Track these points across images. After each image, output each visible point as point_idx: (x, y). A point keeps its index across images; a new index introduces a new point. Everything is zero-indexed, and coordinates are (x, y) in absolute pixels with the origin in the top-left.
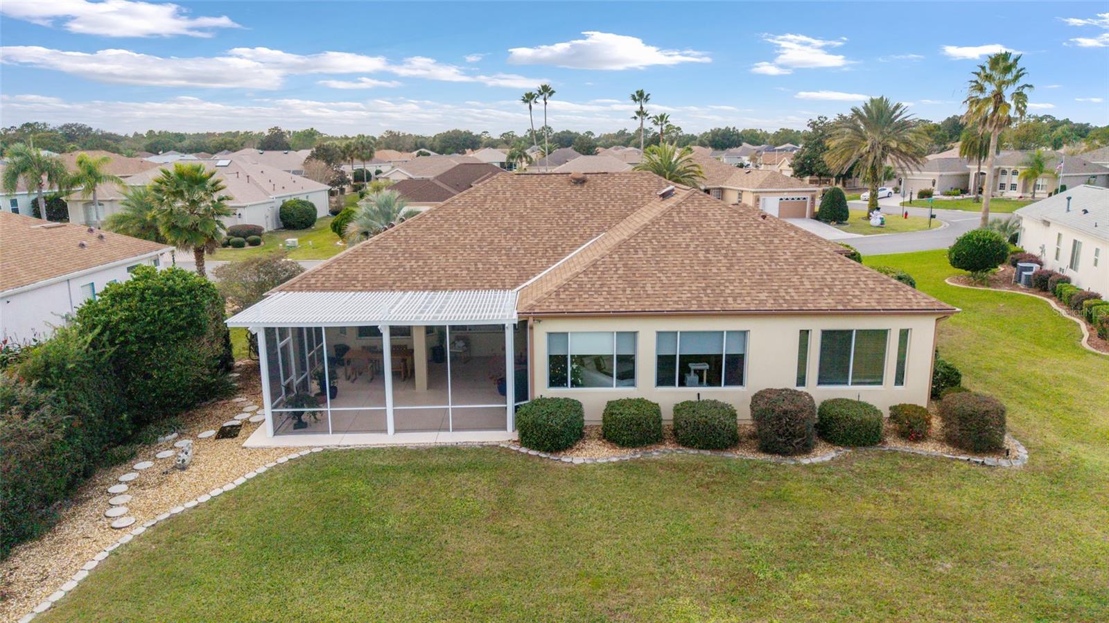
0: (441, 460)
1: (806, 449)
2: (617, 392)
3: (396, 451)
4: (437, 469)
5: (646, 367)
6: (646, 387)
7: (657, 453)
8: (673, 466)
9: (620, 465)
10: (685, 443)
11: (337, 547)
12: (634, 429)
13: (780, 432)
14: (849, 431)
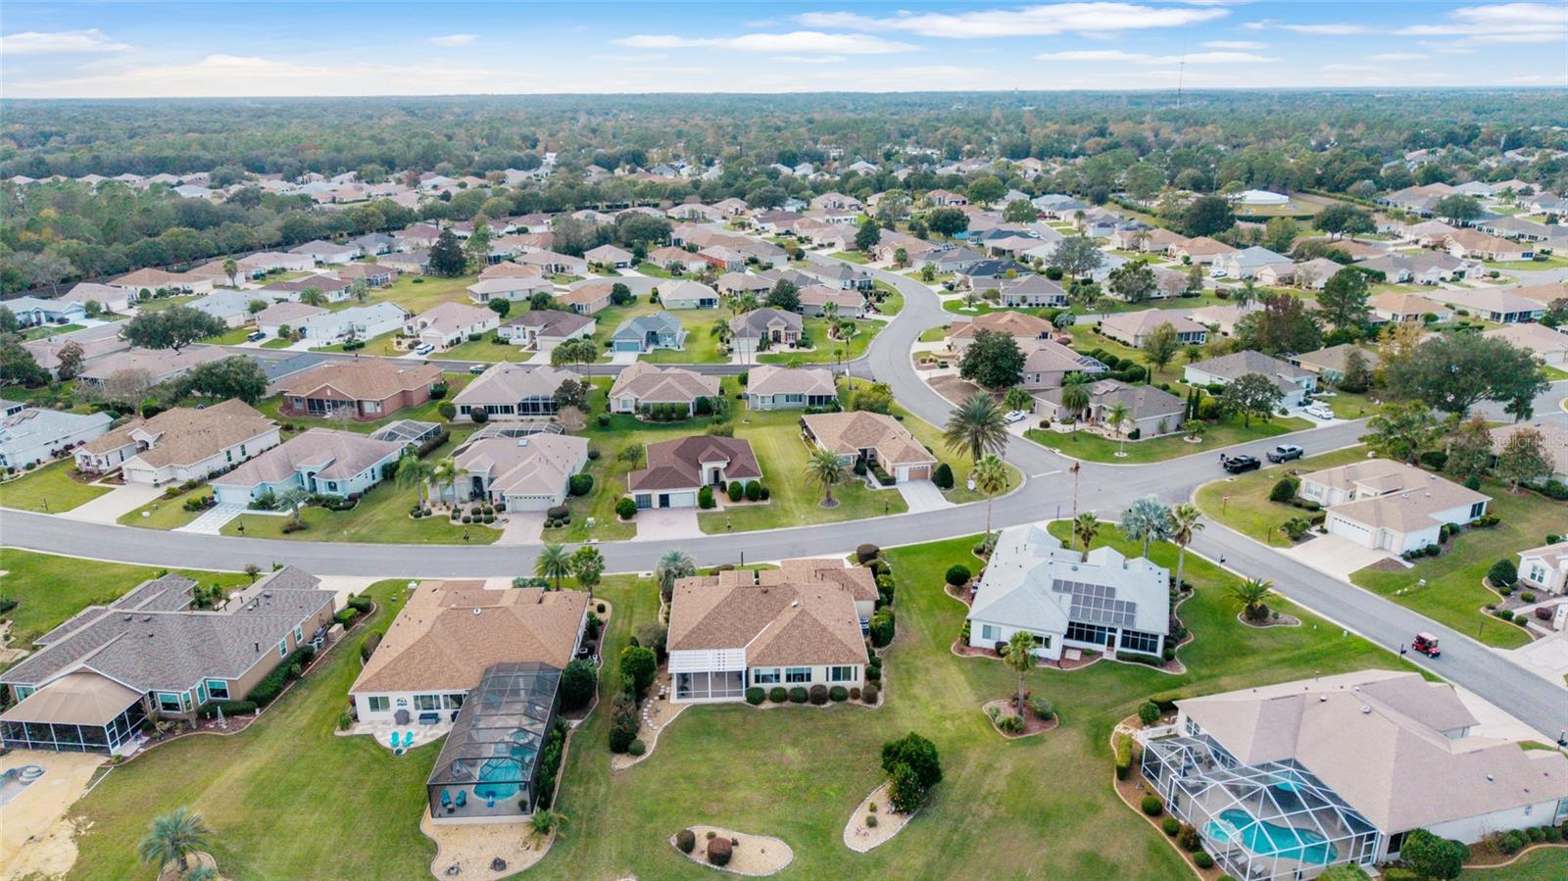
0: (726, 708)
1: (824, 703)
2: (775, 685)
3: (713, 705)
4: (726, 711)
5: (783, 677)
6: (783, 684)
7: (806, 704)
8: (788, 709)
9: (774, 709)
10: (793, 701)
11: (709, 734)
12: (779, 696)
13: (819, 696)
14: (838, 695)
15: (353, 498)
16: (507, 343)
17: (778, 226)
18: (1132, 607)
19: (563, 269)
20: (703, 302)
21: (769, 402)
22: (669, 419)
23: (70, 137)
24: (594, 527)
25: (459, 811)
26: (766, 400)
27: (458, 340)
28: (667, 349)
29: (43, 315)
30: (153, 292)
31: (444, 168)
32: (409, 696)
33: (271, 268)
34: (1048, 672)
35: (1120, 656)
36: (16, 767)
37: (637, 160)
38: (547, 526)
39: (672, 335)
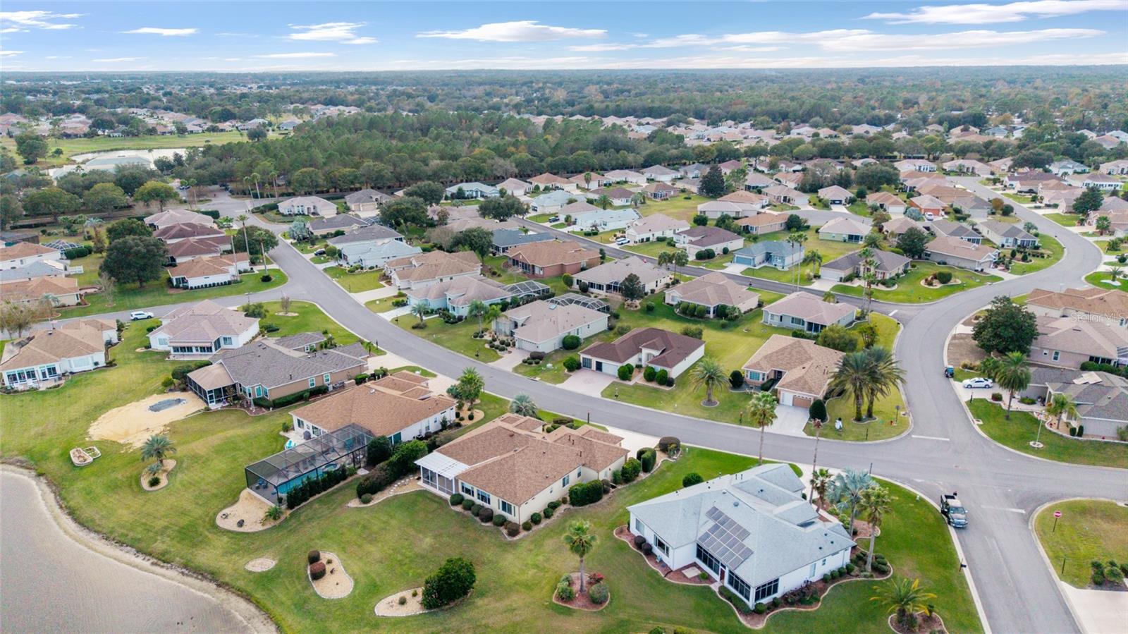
0: (437, 499)
1: (489, 521)
2: (470, 497)
3: (434, 494)
4: (434, 500)
5: (476, 495)
6: (474, 498)
7: (480, 517)
8: (469, 517)
9: (462, 513)
10: (474, 513)
12: (470, 506)
13: (488, 516)
14: (502, 522)
15: (460, 319)
16: (674, 246)
17: (1021, 185)
18: (748, 553)
19: (789, 200)
20: (851, 237)
21: (777, 320)
22: (693, 315)
23: (633, 92)
24: (549, 370)
25: (261, 490)
26: (775, 318)
27: (648, 239)
28: (775, 269)
29: (479, 193)
30: (542, 187)
31: (816, 121)
32: (311, 425)
33: (618, 180)
34: (653, 574)
35: (723, 590)
36: (181, 398)
37: (979, 121)
38: (524, 362)
39: (783, 259)
